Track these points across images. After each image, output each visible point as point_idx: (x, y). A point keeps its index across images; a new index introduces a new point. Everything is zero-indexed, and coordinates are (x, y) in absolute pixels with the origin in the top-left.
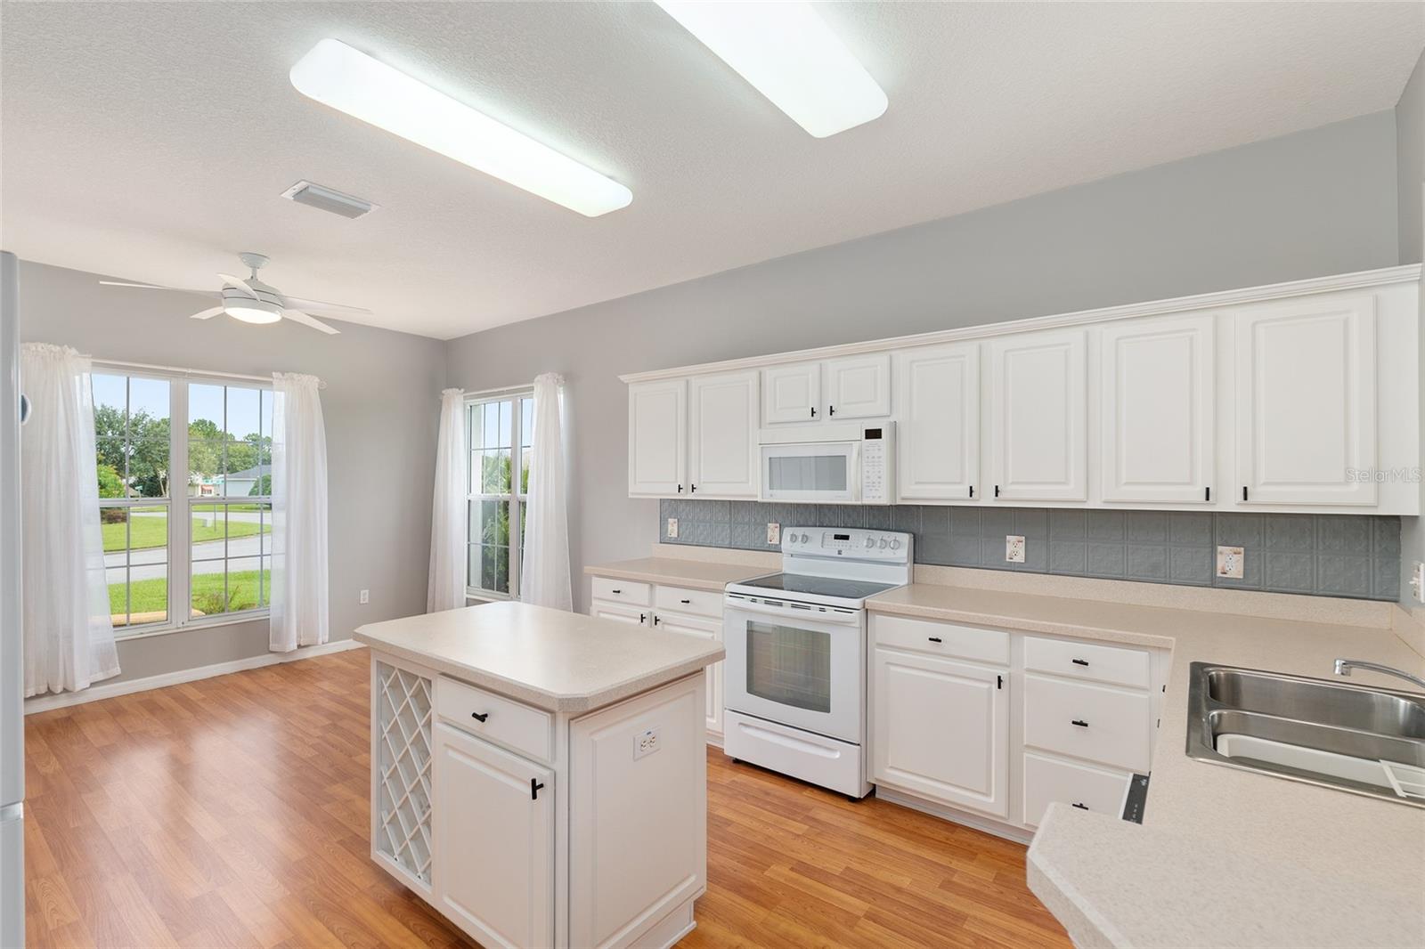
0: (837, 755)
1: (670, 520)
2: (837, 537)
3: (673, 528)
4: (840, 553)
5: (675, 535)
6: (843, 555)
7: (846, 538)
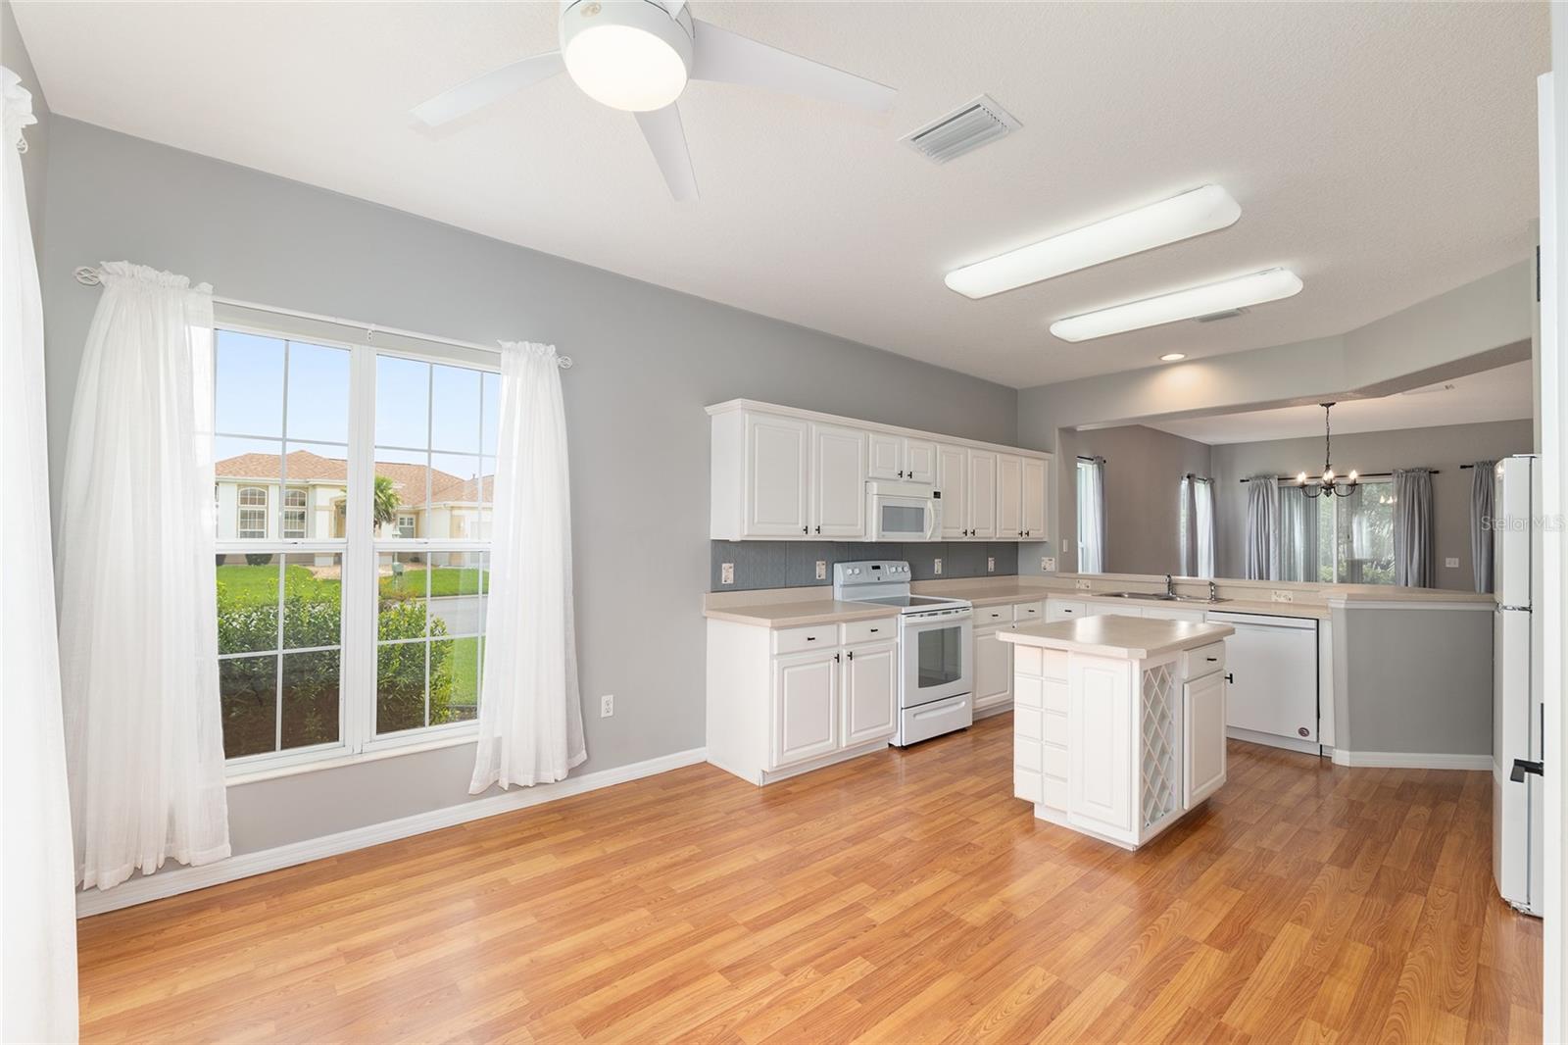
0: (964, 703)
1: (724, 565)
2: (874, 568)
3: (728, 573)
4: (879, 579)
5: (730, 581)
6: (882, 580)
7: (878, 567)
